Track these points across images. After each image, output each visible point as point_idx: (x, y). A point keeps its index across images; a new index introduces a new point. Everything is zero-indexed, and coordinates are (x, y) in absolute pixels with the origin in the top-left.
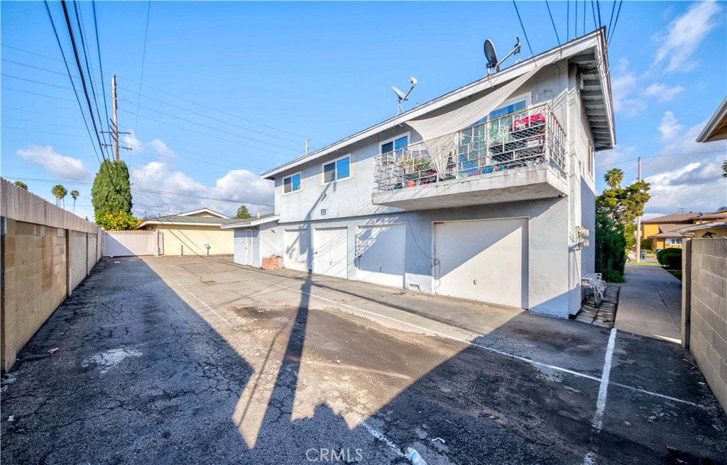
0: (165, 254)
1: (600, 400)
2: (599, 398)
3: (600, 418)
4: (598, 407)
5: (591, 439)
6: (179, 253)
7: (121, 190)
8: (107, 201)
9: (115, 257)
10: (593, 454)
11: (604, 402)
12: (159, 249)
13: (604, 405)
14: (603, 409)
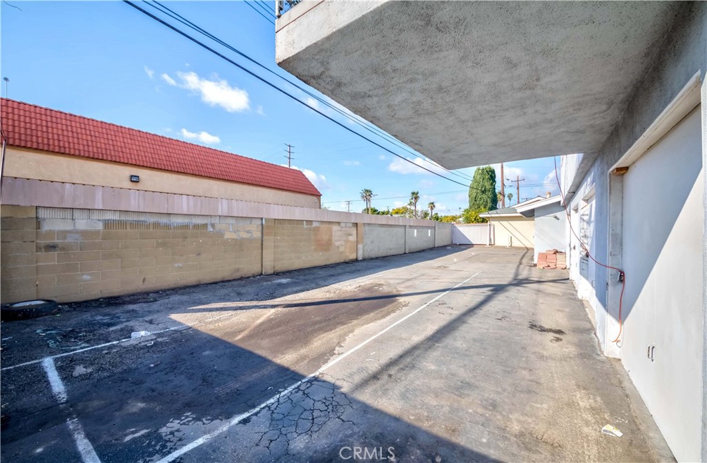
0: (496, 245)
1: (89, 452)
2: (94, 453)
3: (75, 430)
4: (86, 441)
5: (71, 409)
6: (507, 244)
7: (485, 190)
8: (476, 201)
9: (460, 245)
10: (62, 401)
11: (82, 452)
12: (490, 239)
13: (80, 448)
14: (78, 442)
